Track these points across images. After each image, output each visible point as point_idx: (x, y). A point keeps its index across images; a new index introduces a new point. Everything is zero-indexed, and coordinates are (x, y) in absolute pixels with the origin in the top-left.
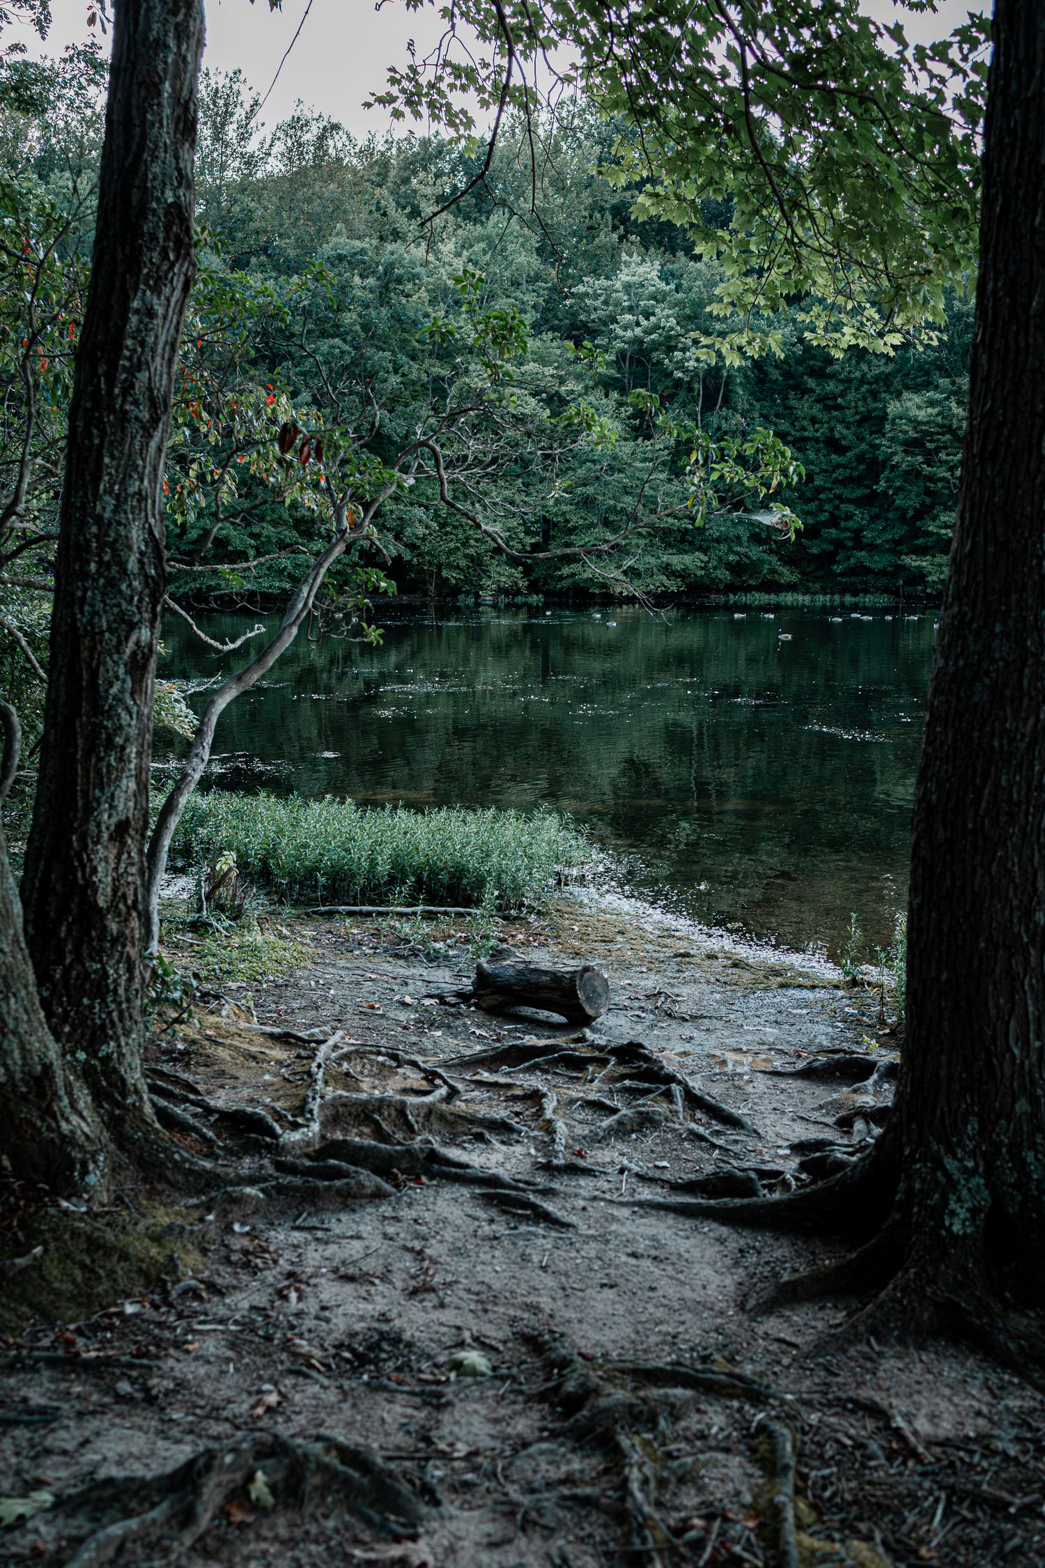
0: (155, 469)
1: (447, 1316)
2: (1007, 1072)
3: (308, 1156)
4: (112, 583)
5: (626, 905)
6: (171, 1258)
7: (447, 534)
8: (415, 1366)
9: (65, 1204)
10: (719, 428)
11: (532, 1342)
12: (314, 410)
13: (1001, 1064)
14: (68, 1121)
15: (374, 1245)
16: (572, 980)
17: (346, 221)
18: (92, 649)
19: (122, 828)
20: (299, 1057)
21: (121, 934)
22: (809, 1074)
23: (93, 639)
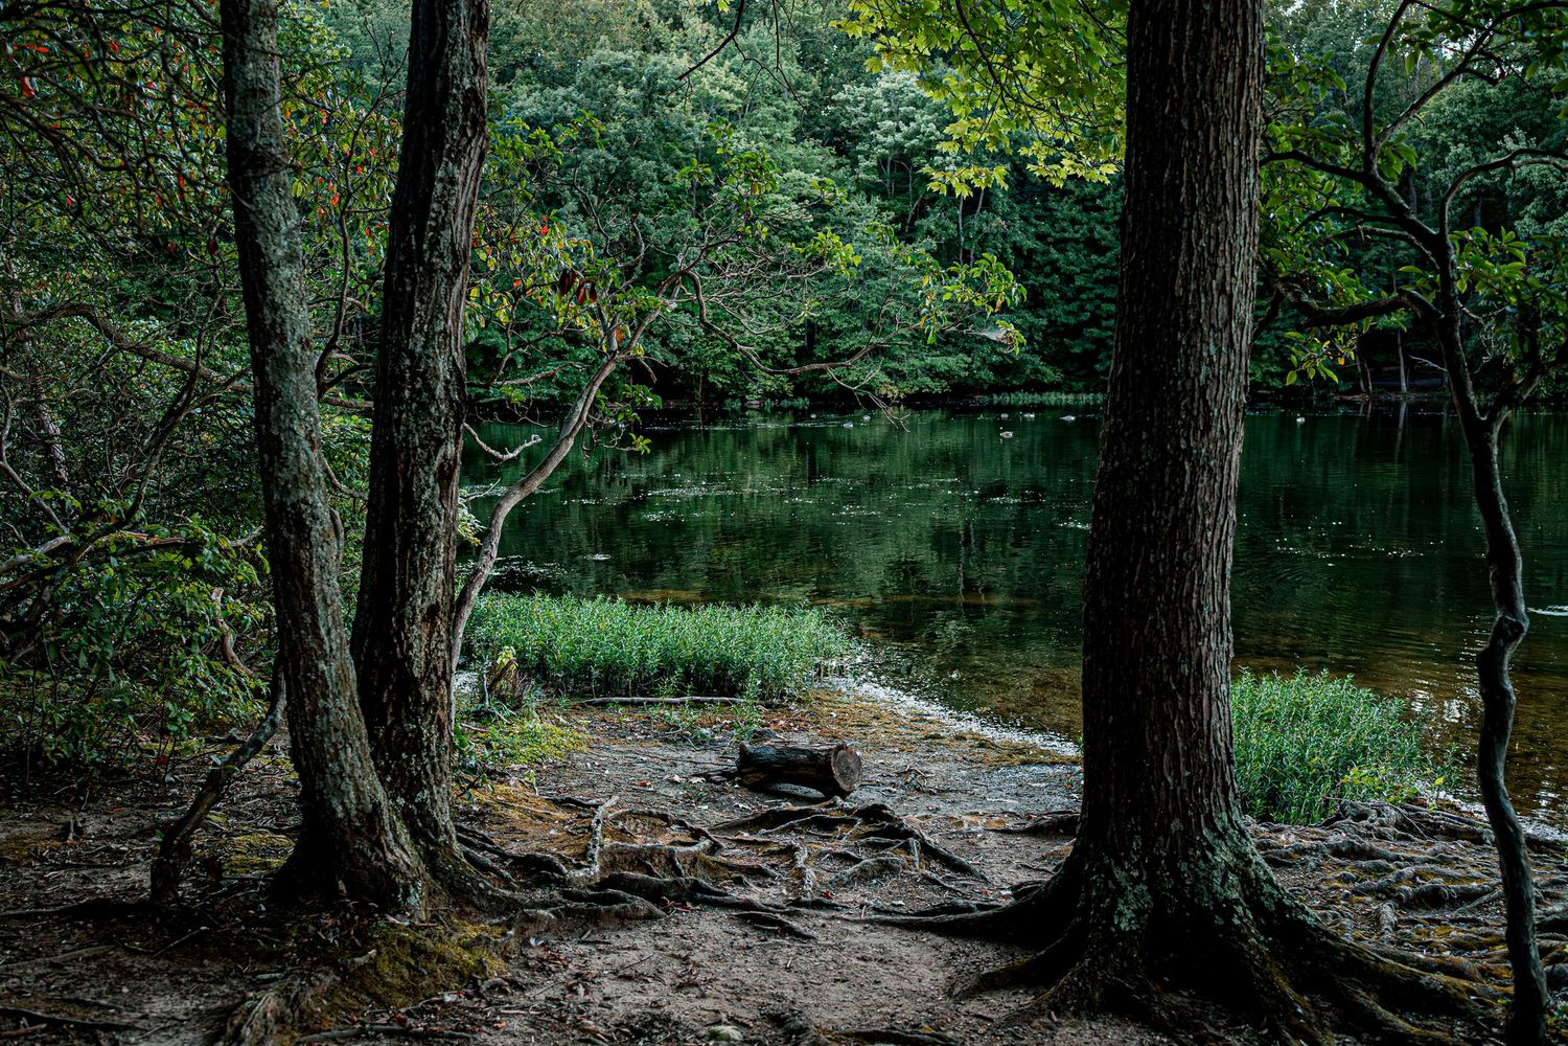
0: (457, 310)
1: (709, 1003)
2: (1163, 798)
3: (590, 887)
4: (423, 407)
5: (882, 693)
6: (480, 962)
7: (713, 339)
8: (681, 1038)
9: (392, 919)
10: (980, 231)
11: (777, 1020)
12: (580, 217)
13: (1158, 790)
14: (392, 852)
15: (647, 954)
16: (827, 757)
17: (609, 33)
18: (407, 462)
19: (433, 611)
20: (579, 817)
21: (433, 699)
22: (1037, 831)
23: (408, 454)
